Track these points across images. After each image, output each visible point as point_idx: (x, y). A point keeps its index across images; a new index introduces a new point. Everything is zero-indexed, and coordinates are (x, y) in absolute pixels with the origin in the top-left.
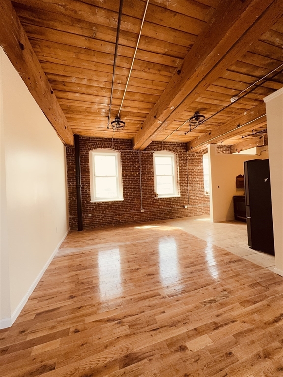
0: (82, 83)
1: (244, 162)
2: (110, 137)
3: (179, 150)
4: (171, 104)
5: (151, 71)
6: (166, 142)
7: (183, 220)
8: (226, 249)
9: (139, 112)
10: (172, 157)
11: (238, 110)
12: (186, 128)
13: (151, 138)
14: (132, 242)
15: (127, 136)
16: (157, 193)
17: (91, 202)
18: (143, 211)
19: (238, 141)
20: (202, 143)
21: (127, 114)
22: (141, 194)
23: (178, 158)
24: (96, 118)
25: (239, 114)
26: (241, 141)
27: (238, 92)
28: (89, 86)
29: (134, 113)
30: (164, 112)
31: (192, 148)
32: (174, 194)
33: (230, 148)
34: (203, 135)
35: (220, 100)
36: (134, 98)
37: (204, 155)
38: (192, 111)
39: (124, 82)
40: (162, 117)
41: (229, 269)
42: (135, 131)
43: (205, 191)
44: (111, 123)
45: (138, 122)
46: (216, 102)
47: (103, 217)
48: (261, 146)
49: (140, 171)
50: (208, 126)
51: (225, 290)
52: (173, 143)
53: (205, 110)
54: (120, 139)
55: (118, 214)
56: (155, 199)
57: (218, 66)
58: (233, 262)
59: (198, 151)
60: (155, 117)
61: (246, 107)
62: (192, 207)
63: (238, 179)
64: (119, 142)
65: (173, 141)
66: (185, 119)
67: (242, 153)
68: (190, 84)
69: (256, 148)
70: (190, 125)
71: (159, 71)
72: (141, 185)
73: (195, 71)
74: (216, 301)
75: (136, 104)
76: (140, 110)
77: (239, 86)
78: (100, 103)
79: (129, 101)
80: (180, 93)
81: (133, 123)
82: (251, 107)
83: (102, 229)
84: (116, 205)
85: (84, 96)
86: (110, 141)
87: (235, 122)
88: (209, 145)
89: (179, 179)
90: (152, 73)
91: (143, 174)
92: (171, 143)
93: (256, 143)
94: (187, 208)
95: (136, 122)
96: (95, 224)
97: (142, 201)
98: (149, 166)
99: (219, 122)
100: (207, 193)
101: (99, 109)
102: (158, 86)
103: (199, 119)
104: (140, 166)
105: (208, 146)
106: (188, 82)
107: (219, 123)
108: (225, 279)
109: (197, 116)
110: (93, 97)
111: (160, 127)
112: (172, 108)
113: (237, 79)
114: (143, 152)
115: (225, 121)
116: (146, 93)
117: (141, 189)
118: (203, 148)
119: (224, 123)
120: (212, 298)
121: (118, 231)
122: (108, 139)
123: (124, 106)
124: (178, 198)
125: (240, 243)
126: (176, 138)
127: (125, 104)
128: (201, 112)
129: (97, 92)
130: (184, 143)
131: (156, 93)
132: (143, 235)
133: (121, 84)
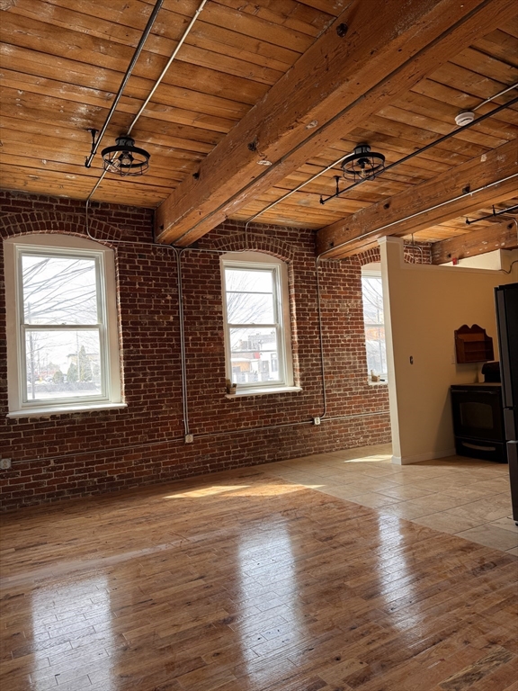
0: (33, 16)
1: (496, 289)
2: (81, 195)
3: (296, 249)
4: (310, 115)
5: (263, 13)
6: (259, 225)
7: (311, 462)
8: (459, 535)
9: (197, 124)
10: (274, 271)
11: (467, 147)
12: (323, 186)
13: (226, 209)
14: (176, 543)
15: (141, 195)
16: (234, 381)
17: (11, 415)
18: (189, 439)
19: (453, 230)
20: (365, 233)
21: (157, 128)
22: (184, 386)
23: (293, 275)
24: (50, 131)
25: (469, 158)
26: (460, 232)
27: (474, 101)
28: (52, 29)
29: (180, 127)
30: (287, 135)
31: (332, 245)
32: (282, 384)
33: (431, 249)
34: (367, 210)
35: (428, 117)
36: (193, 83)
37: (365, 269)
38: (351, 138)
39: (174, 32)
40: (274, 149)
41: (486, 586)
42: (168, 183)
43: (369, 373)
44: (104, 153)
45: (188, 156)
46: (417, 121)
47: (53, 469)
48: (510, 249)
49: (181, 310)
50: (385, 185)
51: (494, 643)
52: (277, 227)
53: (385, 138)
54: (115, 206)
55: (105, 455)
56: (228, 400)
57: (454, 32)
58: (488, 566)
59: (350, 255)
60: (252, 147)
61: (488, 142)
62: (335, 422)
63: (461, 336)
64: (109, 214)
65: (281, 221)
66: (326, 160)
67: (463, 264)
68: (376, 66)
69: (498, 252)
70: (337, 178)
71: (285, 16)
72: (183, 357)
73: (396, 36)
74: (480, 675)
75: (196, 101)
76: (202, 120)
77: (479, 86)
78: (76, 84)
79: (175, 91)
80: (345, 86)
81: (168, 157)
82: (498, 143)
83: (50, 512)
84: (100, 425)
85: (29, 56)
86: (78, 210)
87: (457, 180)
88: (385, 238)
89: (296, 336)
90: (262, 20)
91: (190, 321)
92: (272, 226)
93: (499, 240)
94: (322, 424)
95: (182, 155)
96: (23, 493)
97: (185, 408)
98: (209, 297)
99: (416, 175)
100: (374, 379)
101: (68, 101)
102: (272, 58)
103: (368, 162)
104: (181, 296)
105: (382, 242)
106: (373, 62)
107: (415, 179)
108: (484, 613)
109: (363, 154)
110: (59, 62)
111: (263, 179)
112: (312, 126)
113: (479, 69)
114: (190, 250)
115: (428, 175)
116: (232, 72)
117: (183, 369)
118: (364, 247)
119: (427, 180)
120: (469, 669)
121: (115, 513)
122: (74, 201)
123: (155, 104)
124: (294, 394)
125: (491, 516)
126: (290, 212)
127: (162, 97)
128: (374, 143)
129: (77, 51)
130: (308, 231)
131: (260, 76)
132: (206, 518)
133: (163, 36)
